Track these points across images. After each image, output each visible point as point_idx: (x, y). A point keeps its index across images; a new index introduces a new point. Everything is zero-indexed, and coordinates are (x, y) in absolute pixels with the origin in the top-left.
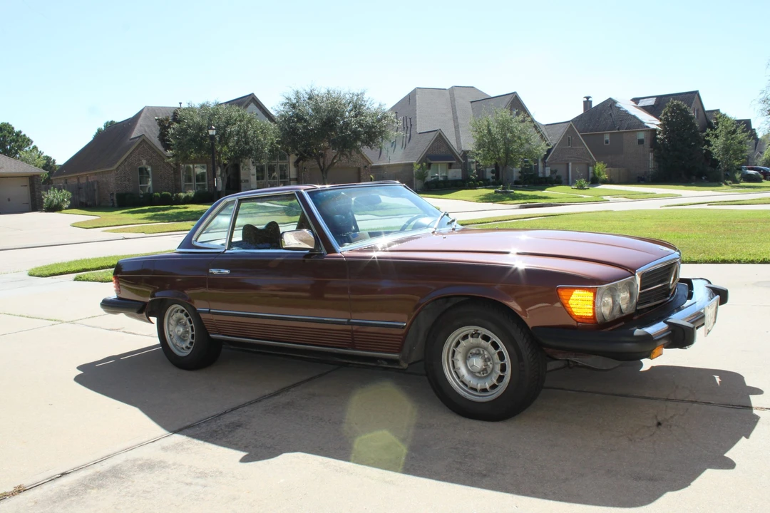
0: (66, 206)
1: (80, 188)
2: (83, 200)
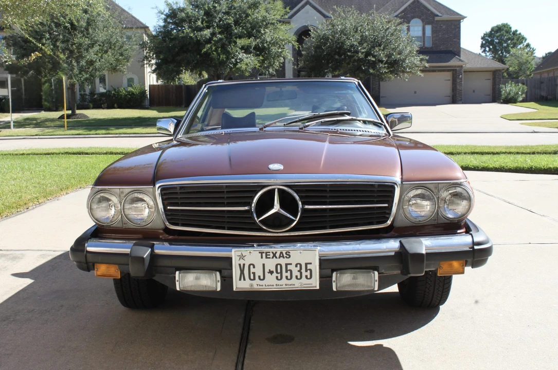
0: (521, 99)
1: (542, 83)
2: (544, 94)
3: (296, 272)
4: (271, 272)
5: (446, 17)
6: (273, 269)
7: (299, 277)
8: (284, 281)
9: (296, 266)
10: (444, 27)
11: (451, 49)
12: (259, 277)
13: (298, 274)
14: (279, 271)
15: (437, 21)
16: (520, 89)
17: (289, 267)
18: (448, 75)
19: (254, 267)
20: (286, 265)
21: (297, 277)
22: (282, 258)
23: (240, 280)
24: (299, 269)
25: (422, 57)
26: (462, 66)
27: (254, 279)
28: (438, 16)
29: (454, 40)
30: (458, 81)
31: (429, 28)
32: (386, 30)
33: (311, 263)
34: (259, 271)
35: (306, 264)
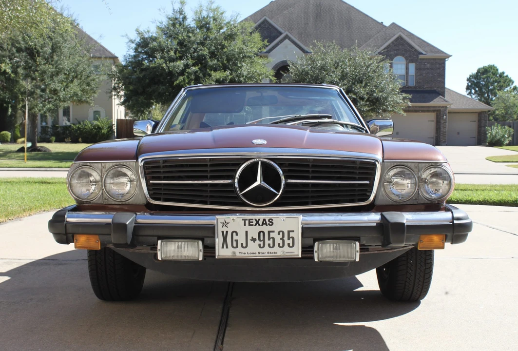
0: (507, 142)
3: (278, 241)
4: (254, 240)
5: (430, 55)
6: (256, 237)
7: (281, 245)
8: (266, 249)
9: (279, 234)
10: (428, 65)
11: (435, 89)
12: (242, 244)
13: (281, 242)
14: (262, 239)
15: (420, 59)
16: (506, 131)
17: (272, 235)
18: (432, 116)
19: (237, 235)
20: (269, 232)
21: (279, 244)
22: (264, 225)
23: (223, 247)
24: (281, 237)
25: (404, 95)
26: (446, 107)
27: (237, 247)
28: (422, 54)
29: (439, 79)
30: (442, 122)
31: (412, 67)
32: (368, 67)
33: (293, 231)
34: (241, 239)
35: (289, 232)
